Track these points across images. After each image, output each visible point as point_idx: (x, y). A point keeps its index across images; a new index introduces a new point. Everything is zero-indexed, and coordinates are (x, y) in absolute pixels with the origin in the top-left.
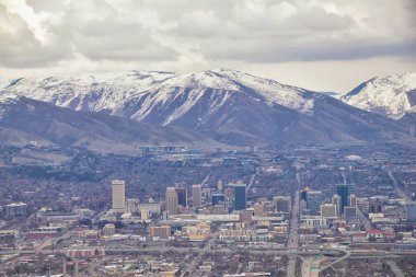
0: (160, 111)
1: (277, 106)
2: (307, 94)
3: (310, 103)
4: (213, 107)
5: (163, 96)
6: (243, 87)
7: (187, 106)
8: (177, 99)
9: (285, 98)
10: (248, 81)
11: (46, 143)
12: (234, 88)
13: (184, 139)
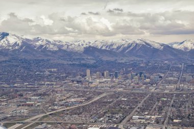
0: (125, 49)
1: (154, 48)
2: (162, 45)
3: (162, 47)
4: (137, 48)
5: (126, 45)
6: (146, 43)
7: (131, 48)
8: (129, 46)
9: (156, 46)
10: (148, 42)
11: (92, 58)
12: (144, 43)
13: (127, 57)
